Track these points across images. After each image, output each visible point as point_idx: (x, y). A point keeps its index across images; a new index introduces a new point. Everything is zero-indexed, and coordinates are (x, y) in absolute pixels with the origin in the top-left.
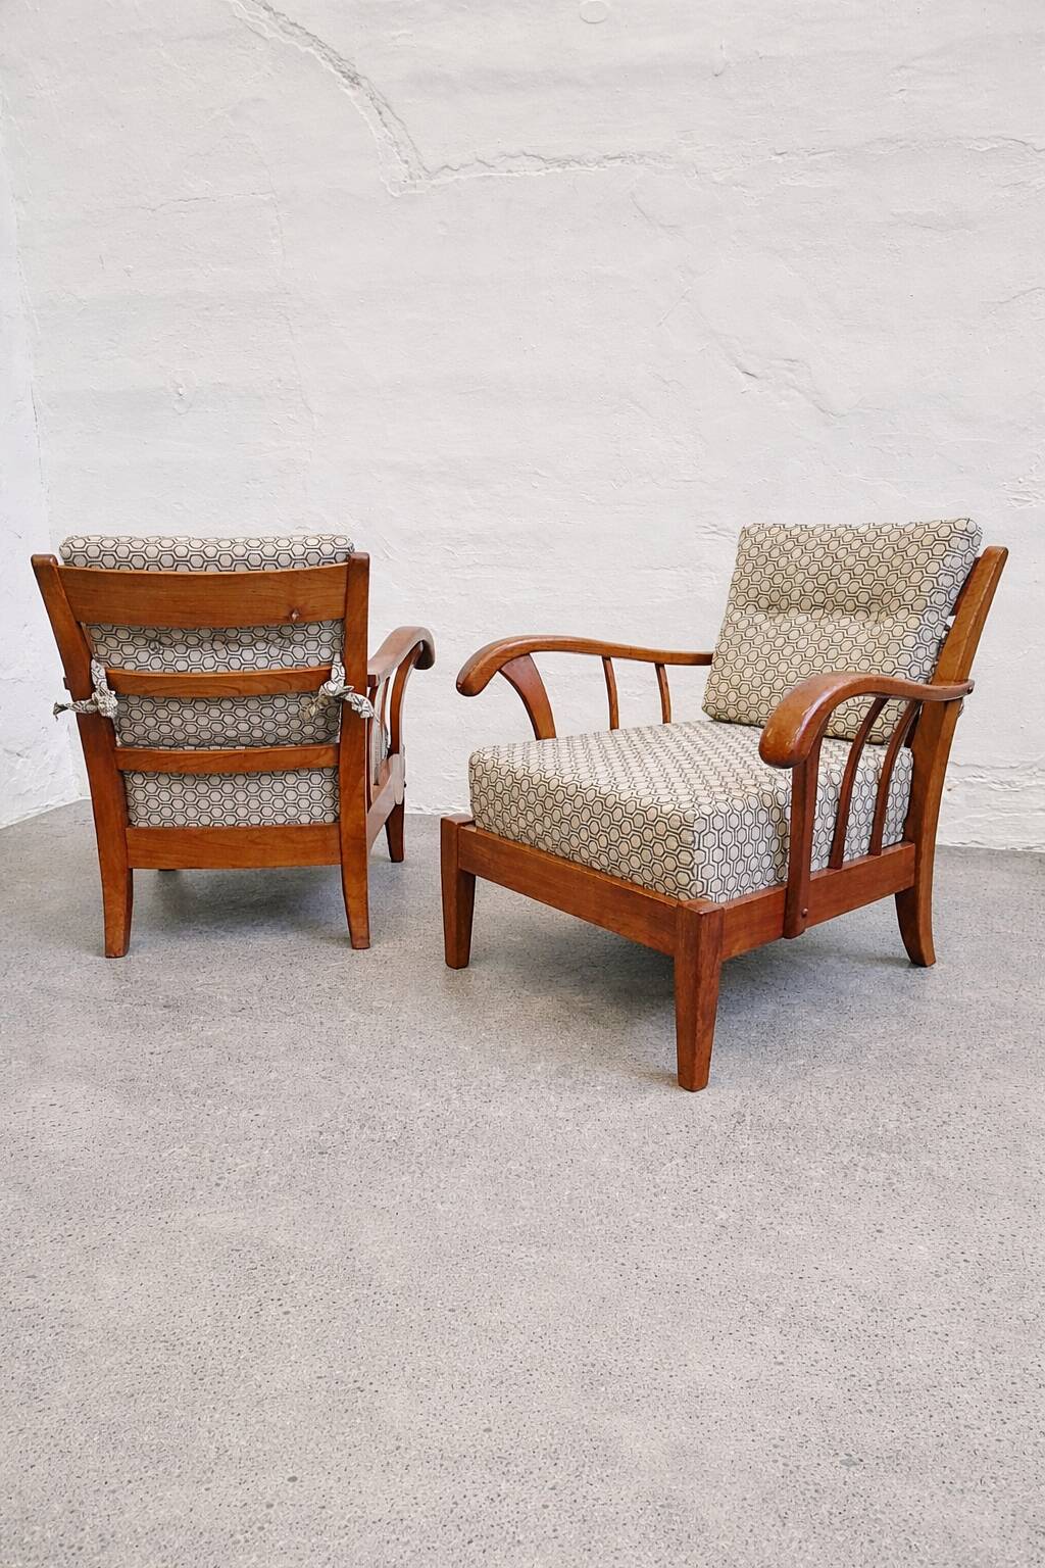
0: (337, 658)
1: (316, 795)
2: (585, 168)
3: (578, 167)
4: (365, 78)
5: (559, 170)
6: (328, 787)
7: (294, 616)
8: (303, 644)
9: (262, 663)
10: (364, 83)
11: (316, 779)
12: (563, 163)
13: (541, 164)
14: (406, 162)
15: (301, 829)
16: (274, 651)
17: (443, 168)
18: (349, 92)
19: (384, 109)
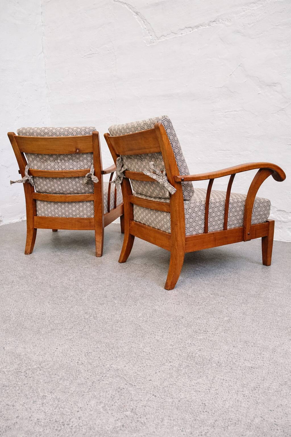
0: (92, 166)
1: (89, 209)
2: (204, 27)
3: (202, 28)
4: (139, 13)
5: (196, 30)
6: (92, 207)
7: (78, 151)
8: (83, 161)
9: (71, 167)
10: (139, 14)
11: (88, 204)
12: (197, 27)
13: (191, 29)
14: (151, 35)
15: (83, 219)
16: (75, 163)
17: (162, 36)
18: (136, 17)
19: (145, 21)
